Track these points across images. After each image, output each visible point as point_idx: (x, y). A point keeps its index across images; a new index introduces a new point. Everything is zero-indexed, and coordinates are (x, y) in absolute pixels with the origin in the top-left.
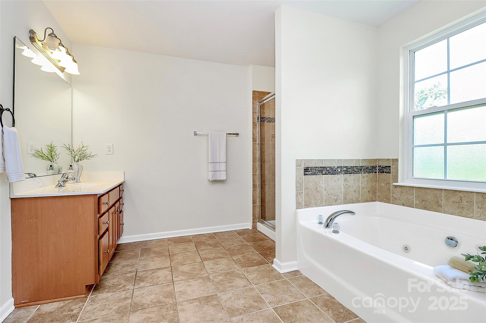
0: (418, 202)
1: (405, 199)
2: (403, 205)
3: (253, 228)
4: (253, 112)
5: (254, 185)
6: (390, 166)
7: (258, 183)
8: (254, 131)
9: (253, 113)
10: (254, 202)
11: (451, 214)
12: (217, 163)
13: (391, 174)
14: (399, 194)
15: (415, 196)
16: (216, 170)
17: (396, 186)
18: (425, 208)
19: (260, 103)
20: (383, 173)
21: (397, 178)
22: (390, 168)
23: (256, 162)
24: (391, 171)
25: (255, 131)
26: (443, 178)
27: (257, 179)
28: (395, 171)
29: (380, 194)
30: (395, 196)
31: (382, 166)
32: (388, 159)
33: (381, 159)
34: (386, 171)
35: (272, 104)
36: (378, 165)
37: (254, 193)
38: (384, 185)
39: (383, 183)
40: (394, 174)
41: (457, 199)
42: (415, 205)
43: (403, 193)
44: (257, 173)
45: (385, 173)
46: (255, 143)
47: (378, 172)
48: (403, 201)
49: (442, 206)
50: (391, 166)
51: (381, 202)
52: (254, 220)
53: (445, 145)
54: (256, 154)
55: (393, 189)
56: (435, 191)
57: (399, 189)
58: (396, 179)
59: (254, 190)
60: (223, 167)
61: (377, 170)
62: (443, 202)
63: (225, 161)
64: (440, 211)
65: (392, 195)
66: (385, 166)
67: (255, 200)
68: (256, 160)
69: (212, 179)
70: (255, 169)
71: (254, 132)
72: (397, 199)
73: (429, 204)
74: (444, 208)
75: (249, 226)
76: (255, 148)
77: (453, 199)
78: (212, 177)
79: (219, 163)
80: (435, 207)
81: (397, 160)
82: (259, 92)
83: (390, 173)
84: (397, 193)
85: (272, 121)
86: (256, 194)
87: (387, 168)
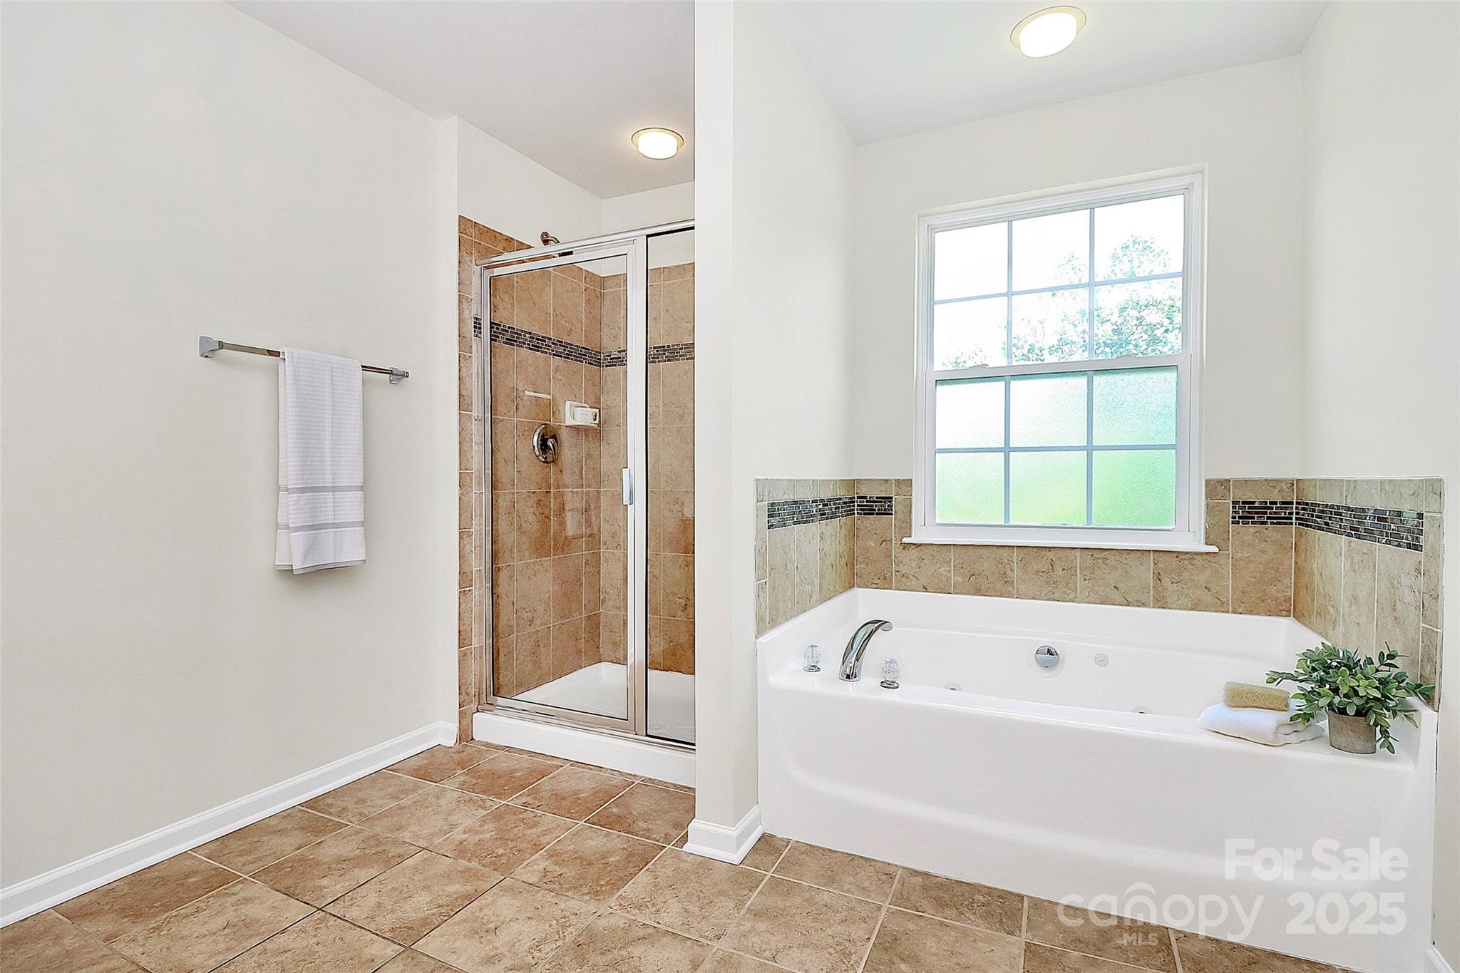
0: (960, 580)
1: (930, 574)
2: (924, 590)
3: (460, 739)
4: (459, 295)
5: (464, 573)
6: (892, 498)
7: (478, 565)
8: (464, 370)
9: (459, 301)
10: (463, 640)
11: (1032, 599)
12: (323, 489)
13: (893, 516)
14: (913, 565)
15: (954, 566)
16: (319, 523)
17: (906, 546)
18: (978, 592)
19: (487, 268)
20: (873, 514)
21: (908, 526)
22: (890, 502)
23: (471, 487)
24: (893, 508)
25: (469, 368)
26: (1002, 523)
27: (472, 552)
28: (902, 508)
29: (864, 568)
30: (904, 570)
31: (870, 498)
32: (885, 480)
33: (865, 480)
34: (879, 510)
35: (517, 282)
36: (857, 493)
37: (463, 606)
38: (873, 545)
39: (871, 541)
40: (900, 516)
41: (1042, 565)
42: (954, 586)
43: (925, 561)
44: (473, 530)
45: (877, 514)
46: (467, 415)
47: (858, 513)
48: (924, 581)
49: (1013, 583)
50: (893, 495)
51: (867, 587)
52: (462, 707)
53: (1007, 450)
54: (469, 457)
55: (898, 553)
56: (999, 551)
57: (914, 553)
58: (906, 528)
59: (463, 594)
60: (351, 507)
61: (856, 507)
62: (1016, 575)
63: (359, 484)
64: (1009, 595)
65: (897, 569)
66: (877, 498)
67: (466, 631)
68: (471, 480)
69: (304, 561)
70: (468, 514)
71: (464, 375)
72: (910, 575)
73: (986, 580)
74: (1018, 588)
75: (445, 733)
76: (469, 435)
77: (1036, 566)
78: (307, 554)
79: (334, 489)
80: (999, 585)
81: (909, 482)
82: (482, 227)
83: (892, 514)
84: (909, 562)
85: (520, 342)
86: (471, 608)
87: (881, 502)
